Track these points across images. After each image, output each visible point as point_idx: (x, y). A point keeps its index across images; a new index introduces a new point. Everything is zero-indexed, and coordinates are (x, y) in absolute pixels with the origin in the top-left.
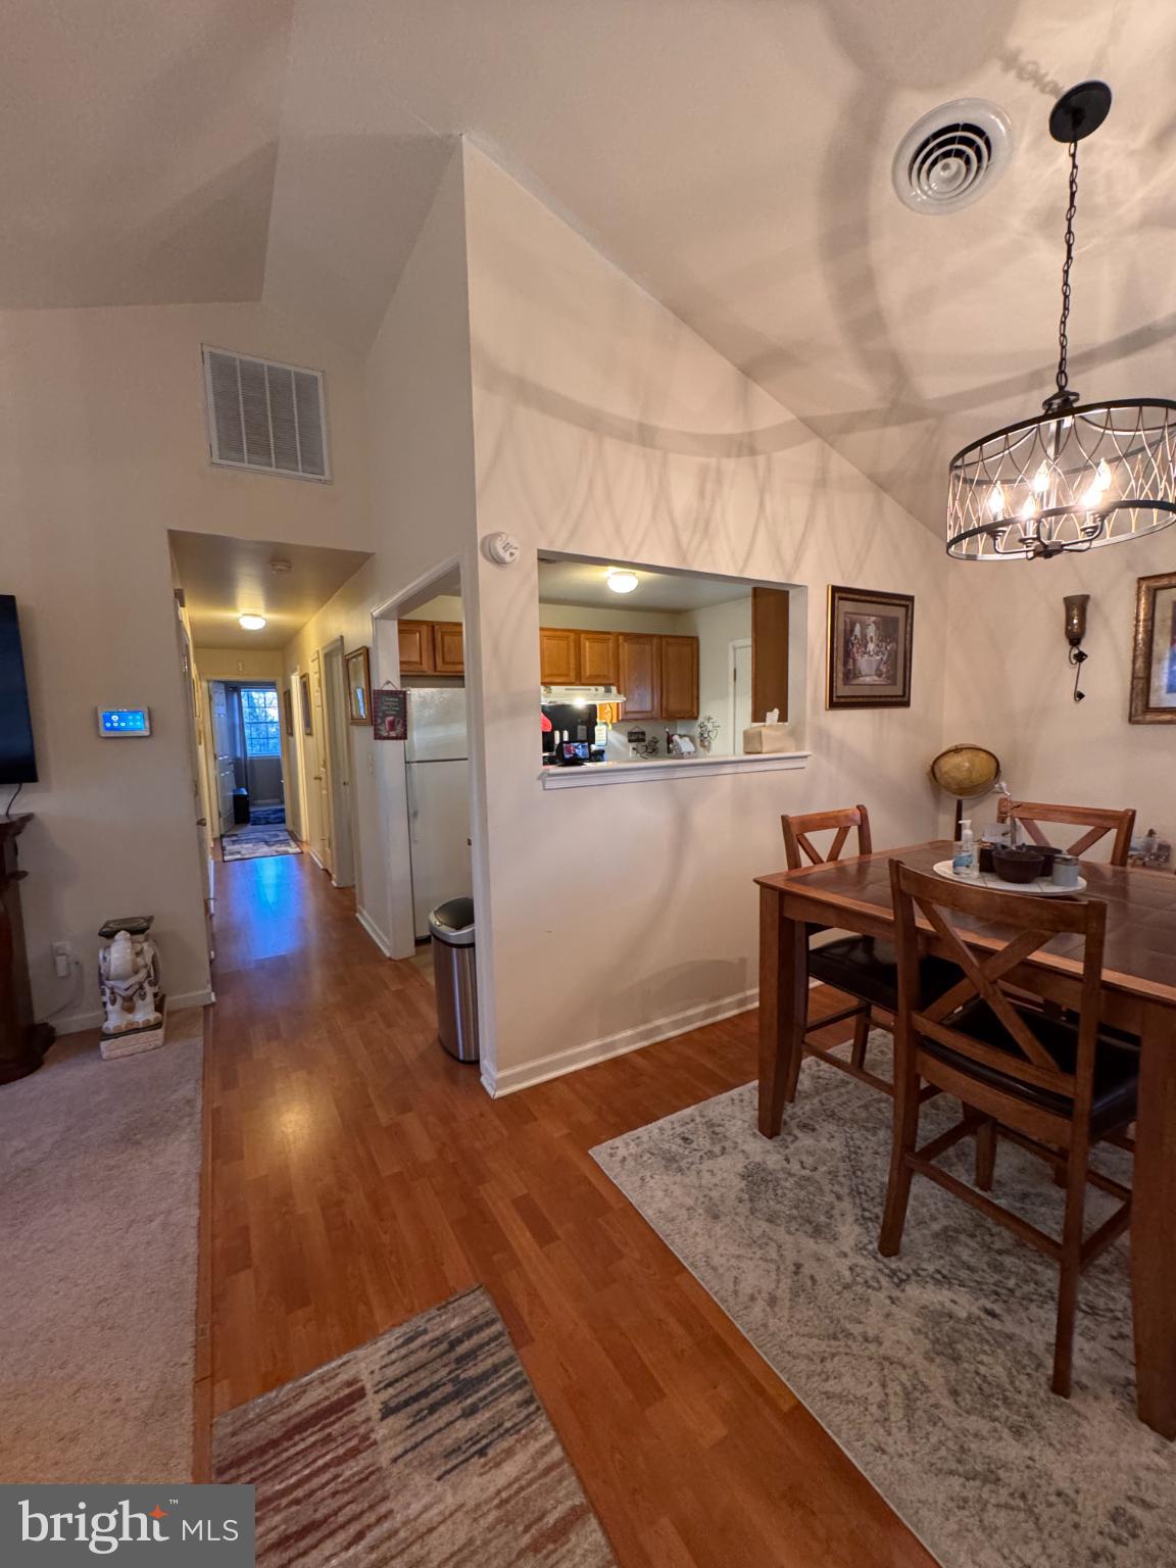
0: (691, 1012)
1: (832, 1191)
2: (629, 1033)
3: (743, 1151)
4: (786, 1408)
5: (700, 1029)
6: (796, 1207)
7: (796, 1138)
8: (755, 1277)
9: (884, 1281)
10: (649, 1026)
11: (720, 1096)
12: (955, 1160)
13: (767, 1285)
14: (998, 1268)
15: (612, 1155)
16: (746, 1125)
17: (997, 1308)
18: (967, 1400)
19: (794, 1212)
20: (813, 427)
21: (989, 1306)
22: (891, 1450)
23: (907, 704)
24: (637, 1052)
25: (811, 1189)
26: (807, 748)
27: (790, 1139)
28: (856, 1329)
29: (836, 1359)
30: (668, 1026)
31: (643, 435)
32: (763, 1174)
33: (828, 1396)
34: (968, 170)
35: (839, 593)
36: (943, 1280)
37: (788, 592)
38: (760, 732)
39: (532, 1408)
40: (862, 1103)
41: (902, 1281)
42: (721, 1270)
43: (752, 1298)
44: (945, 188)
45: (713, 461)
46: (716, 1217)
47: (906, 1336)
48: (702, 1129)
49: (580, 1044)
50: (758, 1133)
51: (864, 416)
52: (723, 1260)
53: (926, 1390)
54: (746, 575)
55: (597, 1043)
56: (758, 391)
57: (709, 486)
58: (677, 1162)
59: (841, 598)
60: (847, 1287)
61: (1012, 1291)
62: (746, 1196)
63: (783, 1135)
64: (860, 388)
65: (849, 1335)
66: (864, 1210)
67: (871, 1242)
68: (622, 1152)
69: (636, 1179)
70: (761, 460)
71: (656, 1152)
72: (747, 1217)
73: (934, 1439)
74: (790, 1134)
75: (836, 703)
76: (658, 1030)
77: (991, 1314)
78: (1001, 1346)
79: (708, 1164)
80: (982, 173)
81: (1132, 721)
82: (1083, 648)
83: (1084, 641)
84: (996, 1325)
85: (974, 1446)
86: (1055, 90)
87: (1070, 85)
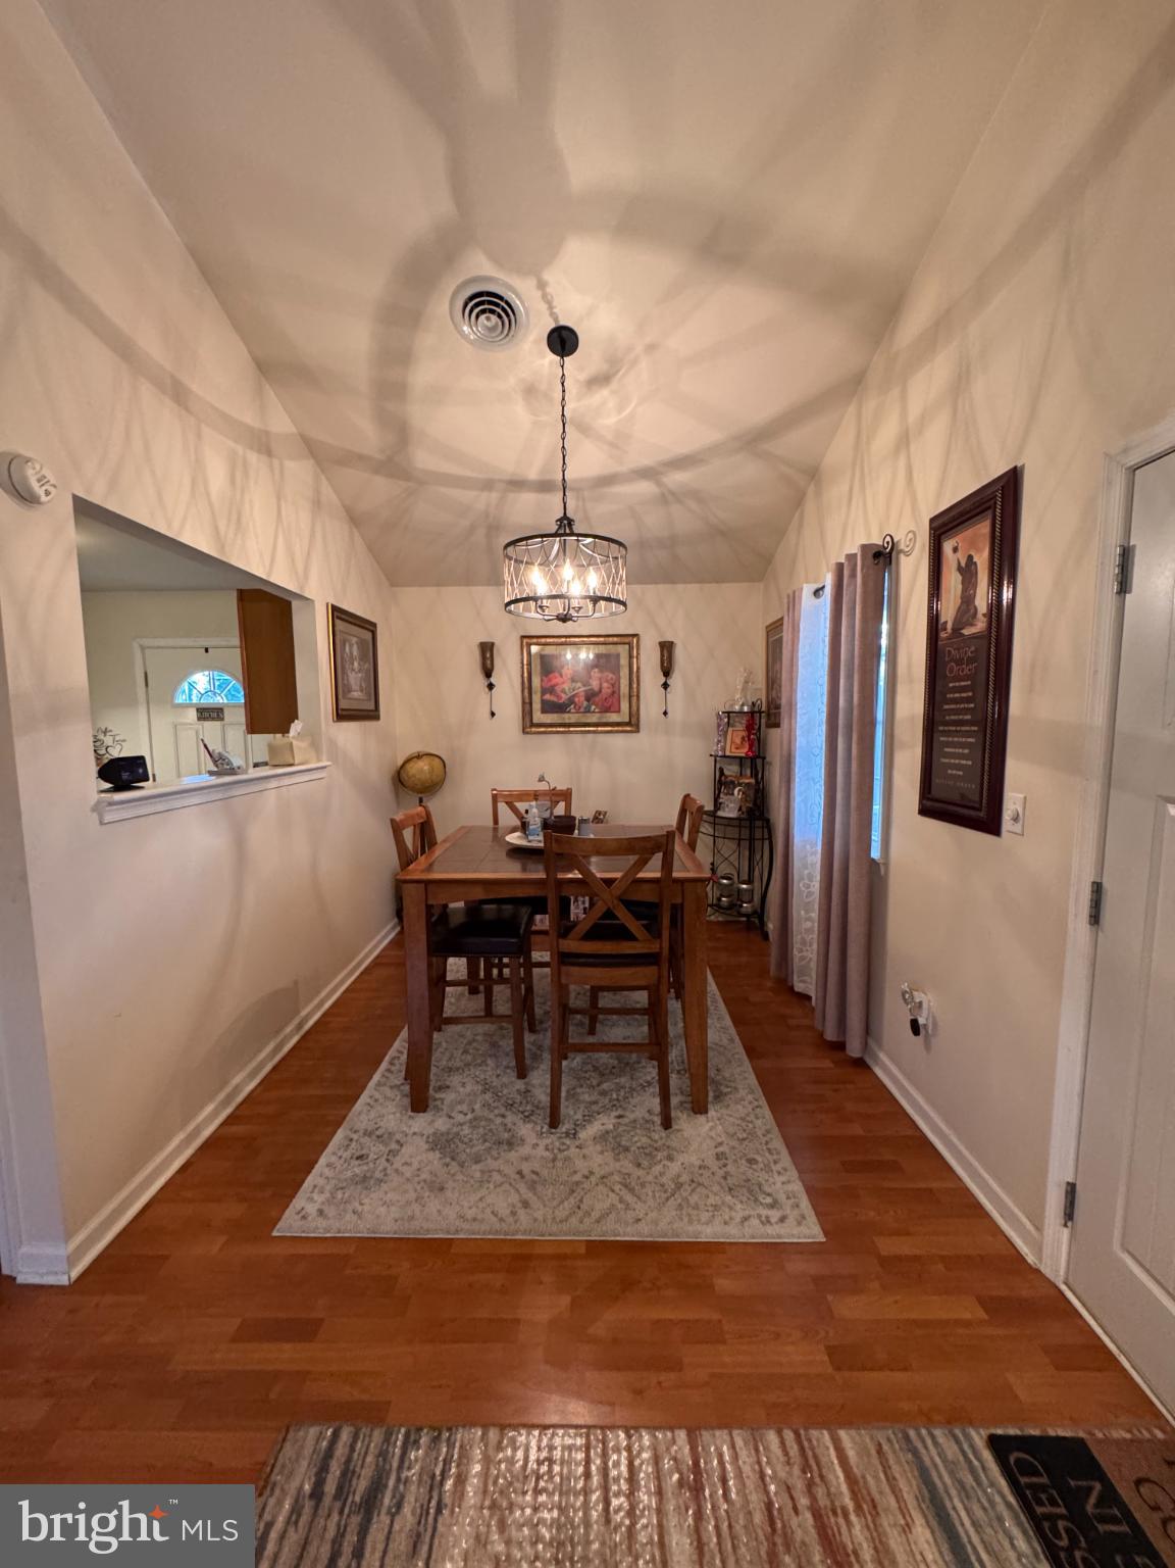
0: (262, 1055)
1: (496, 1116)
2: (210, 1108)
3: (415, 1134)
4: (583, 1250)
5: (275, 1068)
6: (485, 1141)
7: (442, 1100)
8: (501, 1201)
9: (568, 1142)
10: (228, 1089)
11: (354, 1109)
12: (539, 1052)
13: (514, 1198)
14: (603, 1093)
15: (304, 1217)
16: (398, 1115)
17: (620, 1112)
18: (645, 1163)
19: (487, 1144)
20: (311, 449)
21: (617, 1114)
22: (641, 1216)
23: (378, 717)
24: (225, 1123)
25: (483, 1123)
26: (324, 757)
27: (438, 1103)
28: (577, 1177)
29: (584, 1200)
30: (245, 1082)
31: (178, 394)
32: (445, 1137)
33: (598, 1221)
35: (337, 613)
36: (589, 1118)
37: (289, 603)
38: (291, 743)
40: (460, 1051)
41: (575, 1134)
42: (479, 1217)
43: (513, 1213)
45: (240, 449)
46: (442, 1189)
47: (599, 1159)
48: (366, 1140)
49: (161, 1148)
50: (412, 1114)
51: (361, 457)
52: (474, 1209)
53: (629, 1175)
55: (181, 1136)
56: (270, 393)
57: (239, 475)
58: (371, 1177)
59: (338, 618)
60: (554, 1160)
61: (618, 1100)
62: (448, 1160)
63: (431, 1104)
64: (367, 435)
65: (577, 1183)
66: (522, 1113)
67: (542, 1128)
68: (311, 1209)
69: (349, 1216)
70: (276, 462)
71: (344, 1185)
72: (461, 1172)
73: (650, 1194)
74: (435, 1100)
75: (342, 715)
76: (237, 1089)
77: (620, 1117)
78: (635, 1128)
79: (398, 1162)
81: (524, 732)
82: (492, 680)
83: (493, 674)
84: (625, 1120)
85: (664, 1180)
86: (556, 319)
87: (563, 323)
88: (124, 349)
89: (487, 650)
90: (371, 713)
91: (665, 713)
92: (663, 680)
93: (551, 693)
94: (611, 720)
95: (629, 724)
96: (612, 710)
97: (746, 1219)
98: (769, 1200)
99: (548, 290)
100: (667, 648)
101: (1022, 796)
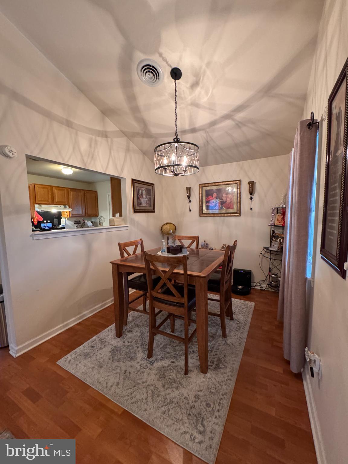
0: (96, 307)
1: (136, 346)
2: (74, 319)
3: (111, 344)
4: (120, 413)
5: (99, 312)
6: (126, 355)
7: (127, 335)
8: (113, 380)
9: (148, 365)
10: (81, 315)
11: (105, 330)
12: (167, 327)
13: (116, 380)
14: (175, 350)
15: (65, 361)
16: (112, 336)
17: (174, 360)
18: (167, 386)
19: (125, 356)
20: (124, 134)
21: (172, 360)
22: (148, 409)
23: (154, 212)
24: (77, 324)
25: (130, 348)
26: (128, 223)
27: (125, 336)
28: (140, 381)
29: (135, 392)
30: (88, 313)
31: (69, 124)
32: (116, 349)
33: (132, 403)
34: (154, 78)
35: (134, 181)
36: (163, 358)
37: (120, 179)
38: (114, 220)
40: (145, 320)
41: (153, 363)
42: (102, 383)
43: (112, 386)
44: (149, 80)
45: (94, 137)
46: (101, 367)
47: (153, 377)
48: (98, 342)
49: (54, 327)
50: (116, 337)
51: (138, 134)
52: (103, 379)
53: (158, 388)
54: (107, 173)
55: (62, 325)
56: (107, 119)
57: (93, 145)
58: (89, 355)
59: (135, 182)
60: (139, 371)
61: (177, 355)
62: (111, 357)
63: (123, 335)
64: (136, 127)
65: (139, 384)
66: (144, 348)
67: (146, 356)
69: (74, 366)
70: (109, 140)
71: (82, 354)
72: (111, 363)
73: (158, 401)
74: (125, 335)
75: (135, 211)
76: (84, 315)
77: (173, 362)
78: (174, 369)
79: (100, 352)
80: (158, 79)
81: (200, 216)
82: (191, 199)
83: (190, 197)
84: (174, 364)
85: (168, 397)
86: (171, 66)
87: (173, 67)
88: (47, 114)
89: (189, 189)
90: (152, 211)
91: (251, 209)
92: (250, 196)
93: (209, 203)
94: (230, 212)
95: (236, 213)
96: (230, 208)
98: (201, 429)
99: (164, 56)
100: (251, 184)
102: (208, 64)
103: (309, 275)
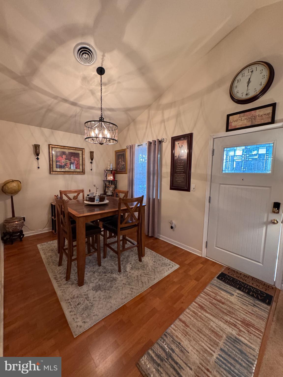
1: (104, 276)
3: (87, 291)
4: (151, 289)
7: (85, 280)
9: (126, 273)
13: (128, 289)
15: (80, 327)
18: (144, 269)
19: (109, 283)
21: (129, 263)
22: (154, 278)
25: (103, 279)
28: (136, 278)
29: (142, 281)
33: (148, 283)
36: (125, 267)
39: (167, 334)
41: (126, 271)
42: (126, 296)
43: (132, 291)
46: (110, 297)
47: (136, 273)
48: (74, 300)
52: (123, 296)
53: (144, 272)
58: (88, 306)
60: (128, 278)
61: (126, 261)
64: (19, 66)
66: (109, 273)
67: (118, 273)
69: (94, 317)
72: (111, 291)
73: (151, 273)
78: (135, 264)
79: (91, 299)
81: (50, 173)
83: (39, 155)
84: (132, 264)
89: (37, 147)
91: (91, 170)
92: (91, 161)
93: (59, 163)
94: (77, 171)
95: (82, 172)
96: (77, 168)
97: (168, 269)
98: (168, 265)
100: (92, 153)
101: (195, 185)
102: (119, 83)
103: (159, 198)
